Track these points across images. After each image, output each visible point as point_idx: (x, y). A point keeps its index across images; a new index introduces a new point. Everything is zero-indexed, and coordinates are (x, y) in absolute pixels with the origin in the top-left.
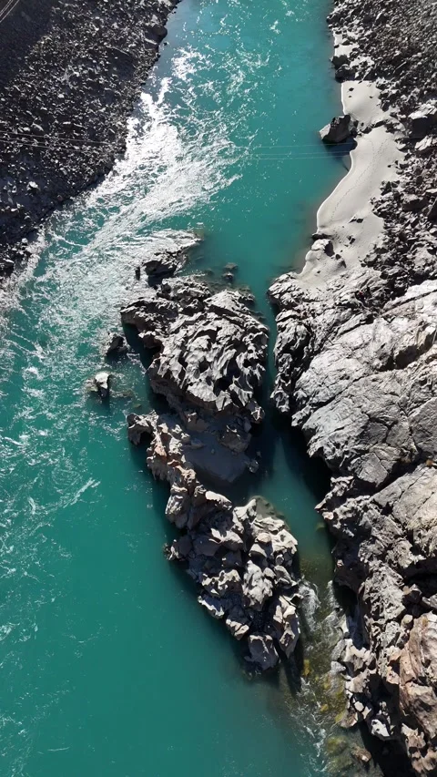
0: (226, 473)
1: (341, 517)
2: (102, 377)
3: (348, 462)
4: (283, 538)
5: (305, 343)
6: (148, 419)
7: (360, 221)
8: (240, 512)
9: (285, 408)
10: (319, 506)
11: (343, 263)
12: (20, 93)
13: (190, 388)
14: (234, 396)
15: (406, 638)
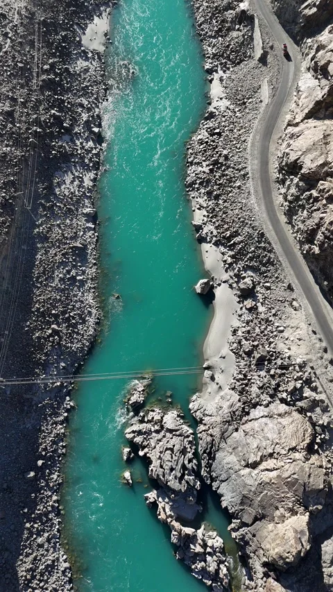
0: (190, 515)
1: (238, 537)
2: (127, 475)
3: (238, 514)
4: (217, 541)
5: (211, 448)
6: (152, 495)
7: (224, 358)
8: (200, 532)
9: (209, 482)
10: (229, 529)
11: (220, 387)
12: (40, 309)
13: (169, 484)
14: (187, 482)
15: (265, 586)
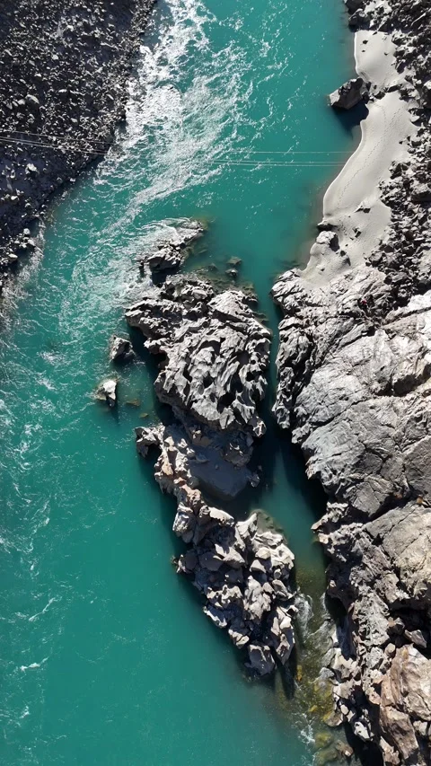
0: (228, 488)
1: (335, 543)
2: (110, 385)
3: (343, 490)
4: (281, 553)
5: (306, 357)
6: (154, 432)
7: (367, 211)
8: (242, 527)
9: (285, 424)
10: (315, 526)
11: (348, 261)
12: (12, 58)
13: (194, 405)
14: (237, 413)
15: (389, 666)
